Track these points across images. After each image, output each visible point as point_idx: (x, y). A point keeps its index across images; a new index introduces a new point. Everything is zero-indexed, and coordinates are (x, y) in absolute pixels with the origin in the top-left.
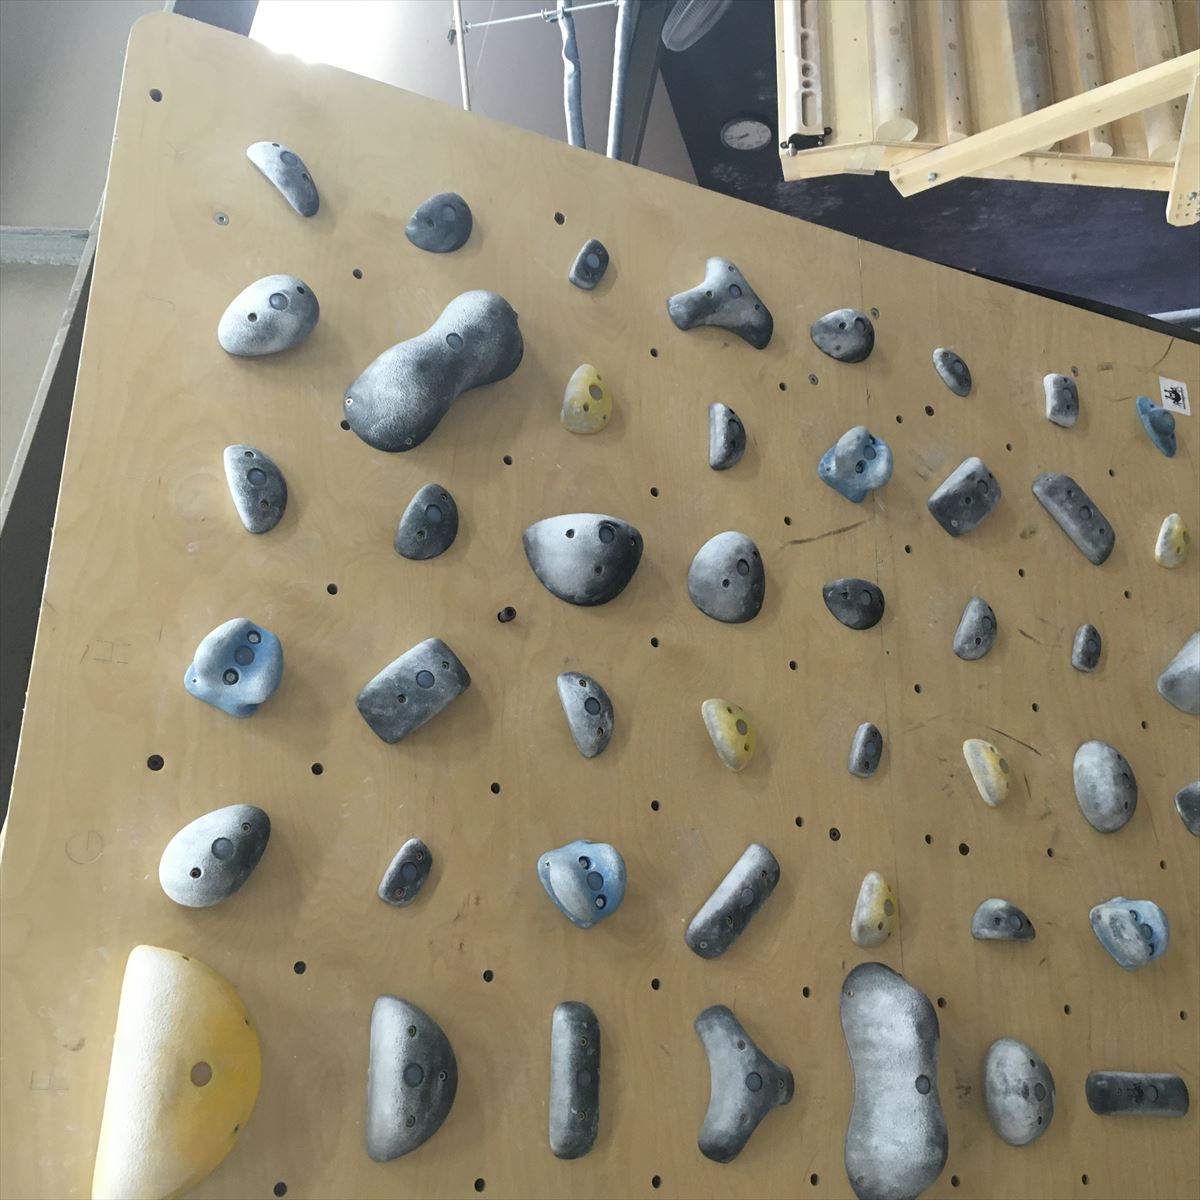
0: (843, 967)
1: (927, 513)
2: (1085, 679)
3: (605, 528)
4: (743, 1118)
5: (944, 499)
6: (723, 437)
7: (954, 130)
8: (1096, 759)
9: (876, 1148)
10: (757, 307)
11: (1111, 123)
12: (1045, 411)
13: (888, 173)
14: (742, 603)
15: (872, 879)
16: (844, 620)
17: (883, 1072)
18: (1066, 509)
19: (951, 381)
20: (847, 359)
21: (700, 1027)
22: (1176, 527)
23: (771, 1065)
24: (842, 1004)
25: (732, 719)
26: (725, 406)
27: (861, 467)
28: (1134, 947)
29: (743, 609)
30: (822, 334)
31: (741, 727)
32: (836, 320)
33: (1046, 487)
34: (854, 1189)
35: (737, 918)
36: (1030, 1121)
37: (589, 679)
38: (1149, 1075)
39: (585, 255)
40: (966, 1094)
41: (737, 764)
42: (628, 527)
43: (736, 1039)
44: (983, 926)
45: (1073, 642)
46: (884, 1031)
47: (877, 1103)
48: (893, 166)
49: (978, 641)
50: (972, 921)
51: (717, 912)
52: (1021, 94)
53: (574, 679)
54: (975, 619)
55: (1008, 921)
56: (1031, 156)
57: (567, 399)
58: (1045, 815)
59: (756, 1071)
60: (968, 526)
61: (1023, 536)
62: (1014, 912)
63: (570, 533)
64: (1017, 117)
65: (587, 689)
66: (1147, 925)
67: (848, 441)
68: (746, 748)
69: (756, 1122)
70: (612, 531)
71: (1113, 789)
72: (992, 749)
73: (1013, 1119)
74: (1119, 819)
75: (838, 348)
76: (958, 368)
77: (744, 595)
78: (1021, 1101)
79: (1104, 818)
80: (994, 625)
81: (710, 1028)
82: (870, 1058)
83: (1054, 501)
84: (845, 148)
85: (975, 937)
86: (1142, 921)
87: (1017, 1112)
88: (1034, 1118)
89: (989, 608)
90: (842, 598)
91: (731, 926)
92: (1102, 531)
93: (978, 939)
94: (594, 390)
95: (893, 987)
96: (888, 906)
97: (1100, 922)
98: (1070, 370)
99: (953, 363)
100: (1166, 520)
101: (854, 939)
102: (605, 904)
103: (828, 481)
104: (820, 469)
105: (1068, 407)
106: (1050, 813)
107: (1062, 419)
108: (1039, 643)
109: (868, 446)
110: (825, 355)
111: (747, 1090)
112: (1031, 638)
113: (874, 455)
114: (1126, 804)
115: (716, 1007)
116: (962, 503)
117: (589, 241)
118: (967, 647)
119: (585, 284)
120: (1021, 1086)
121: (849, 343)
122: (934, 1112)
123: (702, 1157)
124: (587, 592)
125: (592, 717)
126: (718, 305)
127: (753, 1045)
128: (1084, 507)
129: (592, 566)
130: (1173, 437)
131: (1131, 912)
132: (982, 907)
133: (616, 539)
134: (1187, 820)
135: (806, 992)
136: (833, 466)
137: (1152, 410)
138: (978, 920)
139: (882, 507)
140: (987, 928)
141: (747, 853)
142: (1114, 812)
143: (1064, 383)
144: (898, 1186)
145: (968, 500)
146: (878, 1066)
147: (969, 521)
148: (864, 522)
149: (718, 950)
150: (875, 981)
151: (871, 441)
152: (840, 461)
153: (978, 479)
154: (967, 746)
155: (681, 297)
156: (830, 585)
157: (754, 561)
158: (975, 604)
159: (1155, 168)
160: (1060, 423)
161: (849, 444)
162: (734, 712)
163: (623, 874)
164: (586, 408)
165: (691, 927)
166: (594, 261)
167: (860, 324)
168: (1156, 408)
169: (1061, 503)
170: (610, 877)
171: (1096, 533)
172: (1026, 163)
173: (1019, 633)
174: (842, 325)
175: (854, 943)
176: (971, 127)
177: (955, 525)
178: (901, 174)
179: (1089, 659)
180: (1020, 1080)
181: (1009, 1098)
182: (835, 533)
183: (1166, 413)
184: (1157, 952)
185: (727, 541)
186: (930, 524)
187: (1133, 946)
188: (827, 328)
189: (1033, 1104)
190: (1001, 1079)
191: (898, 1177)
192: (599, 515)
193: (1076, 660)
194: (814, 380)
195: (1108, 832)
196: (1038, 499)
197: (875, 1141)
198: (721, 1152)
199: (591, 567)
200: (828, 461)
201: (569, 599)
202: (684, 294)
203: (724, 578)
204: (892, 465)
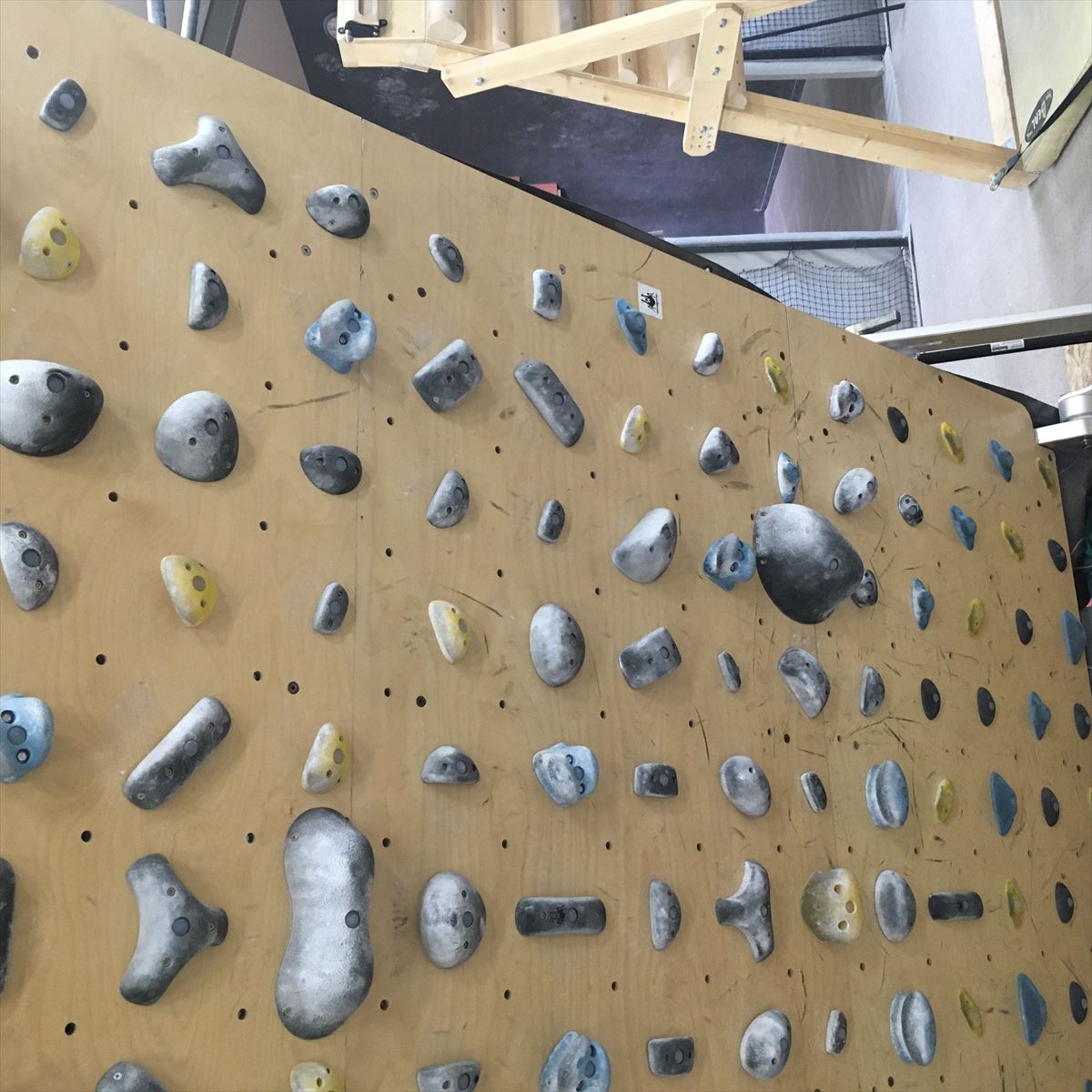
0: (291, 813)
1: (412, 389)
2: (549, 549)
3: (54, 376)
4: (166, 962)
5: (426, 376)
6: (201, 297)
7: (499, 39)
8: (548, 621)
9: (303, 981)
10: (247, 171)
11: (638, 51)
12: (532, 302)
13: (440, 72)
14: (210, 461)
15: (326, 729)
16: (319, 484)
17: (316, 909)
18: (542, 394)
19: (444, 266)
20: (342, 234)
21: (131, 876)
22: (639, 417)
23: (201, 908)
24: (286, 847)
25: (190, 575)
26: (206, 266)
27: (345, 339)
28: (566, 787)
29: (212, 468)
30: (317, 207)
31: (198, 583)
32: (331, 194)
33: (526, 372)
34: (282, 1021)
35: (179, 769)
36: (456, 946)
37: (31, 530)
38: (571, 899)
39: (58, 94)
40: (402, 925)
41: (192, 619)
42: (82, 378)
43: (166, 886)
44: (431, 772)
45: (541, 515)
46: (320, 872)
47: (308, 939)
48: (444, 66)
49: (449, 509)
50: (423, 768)
51: (157, 764)
52: (561, 14)
53: (13, 529)
54: (447, 490)
55: (455, 766)
56: (567, 73)
57: (25, 240)
58: (501, 671)
59: (184, 916)
60: (450, 403)
61: (502, 416)
62: (462, 758)
63: (14, 379)
64: (557, 35)
65: (27, 541)
66: (580, 768)
67: (333, 313)
68: (202, 604)
69: (180, 965)
70: (63, 380)
71: (561, 648)
72: (453, 610)
73: (441, 945)
74: (565, 675)
75: (332, 222)
76: (452, 254)
77: (213, 454)
78: (450, 928)
79: (552, 673)
80: (466, 496)
81: (141, 876)
82: (306, 897)
83: (532, 385)
84: (399, 41)
85: (424, 782)
86: (576, 764)
87: (445, 938)
88: (460, 943)
89: (463, 480)
90: (318, 463)
91: (171, 777)
92: (572, 416)
93: (427, 783)
94: (56, 235)
95: (334, 830)
96: (338, 755)
97: (541, 765)
98: (558, 267)
99: (447, 248)
100: (633, 410)
101: (304, 787)
102: (28, 758)
103: (315, 351)
104: (306, 337)
105: (552, 301)
106: (506, 668)
107: (544, 311)
108: (508, 514)
109: (352, 319)
110: (319, 227)
111: (173, 934)
112: (502, 510)
113: (359, 328)
114: (572, 660)
115: (150, 856)
116: (443, 381)
117: (64, 80)
118: (438, 515)
119: (57, 124)
120: (450, 915)
121: (344, 218)
122: (360, 945)
123: (122, 1000)
124: (35, 442)
125: (30, 569)
126: (204, 164)
127: (184, 890)
128: (558, 393)
129: (40, 415)
130: (644, 337)
131: (569, 756)
132: (432, 755)
133: (67, 389)
134: (627, 675)
135: (251, 838)
136: (318, 336)
137: (628, 311)
138: (428, 766)
139: (367, 378)
140: (436, 773)
141: (196, 706)
142: (561, 668)
143: (549, 278)
144: (321, 1014)
145: (449, 378)
146: (312, 905)
147: (450, 398)
148: (348, 393)
149: (157, 801)
150: (318, 825)
151: (356, 315)
152: (325, 332)
153: (459, 359)
154: (431, 606)
155: (165, 151)
156: (307, 450)
157: (225, 422)
158: (449, 476)
159: (672, 100)
160: (544, 315)
161: (333, 315)
162: (192, 568)
163: (49, 729)
164: (46, 252)
165: (129, 779)
166: (68, 101)
167: (354, 201)
168: (631, 310)
169: (538, 388)
170: (34, 731)
171: (567, 417)
172: (563, 80)
173: (491, 506)
174: (336, 200)
175: (304, 790)
176: (515, 39)
177: (437, 401)
178: (451, 76)
179: (552, 531)
180: (450, 910)
181: (438, 927)
182: (317, 400)
183: (639, 315)
184: (587, 792)
185: (196, 400)
186: (414, 397)
187: (565, 785)
188: (321, 201)
189: (461, 931)
190: (434, 909)
191: (321, 1006)
192: (49, 363)
193: (541, 532)
194: (306, 251)
195: (557, 686)
196: (519, 383)
197: (303, 974)
198: (142, 996)
199: (37, 416)
200: (314, 331)
201: (16, 448)
202: (169, 149)
203: (191, 436)
204: (375, 339)
